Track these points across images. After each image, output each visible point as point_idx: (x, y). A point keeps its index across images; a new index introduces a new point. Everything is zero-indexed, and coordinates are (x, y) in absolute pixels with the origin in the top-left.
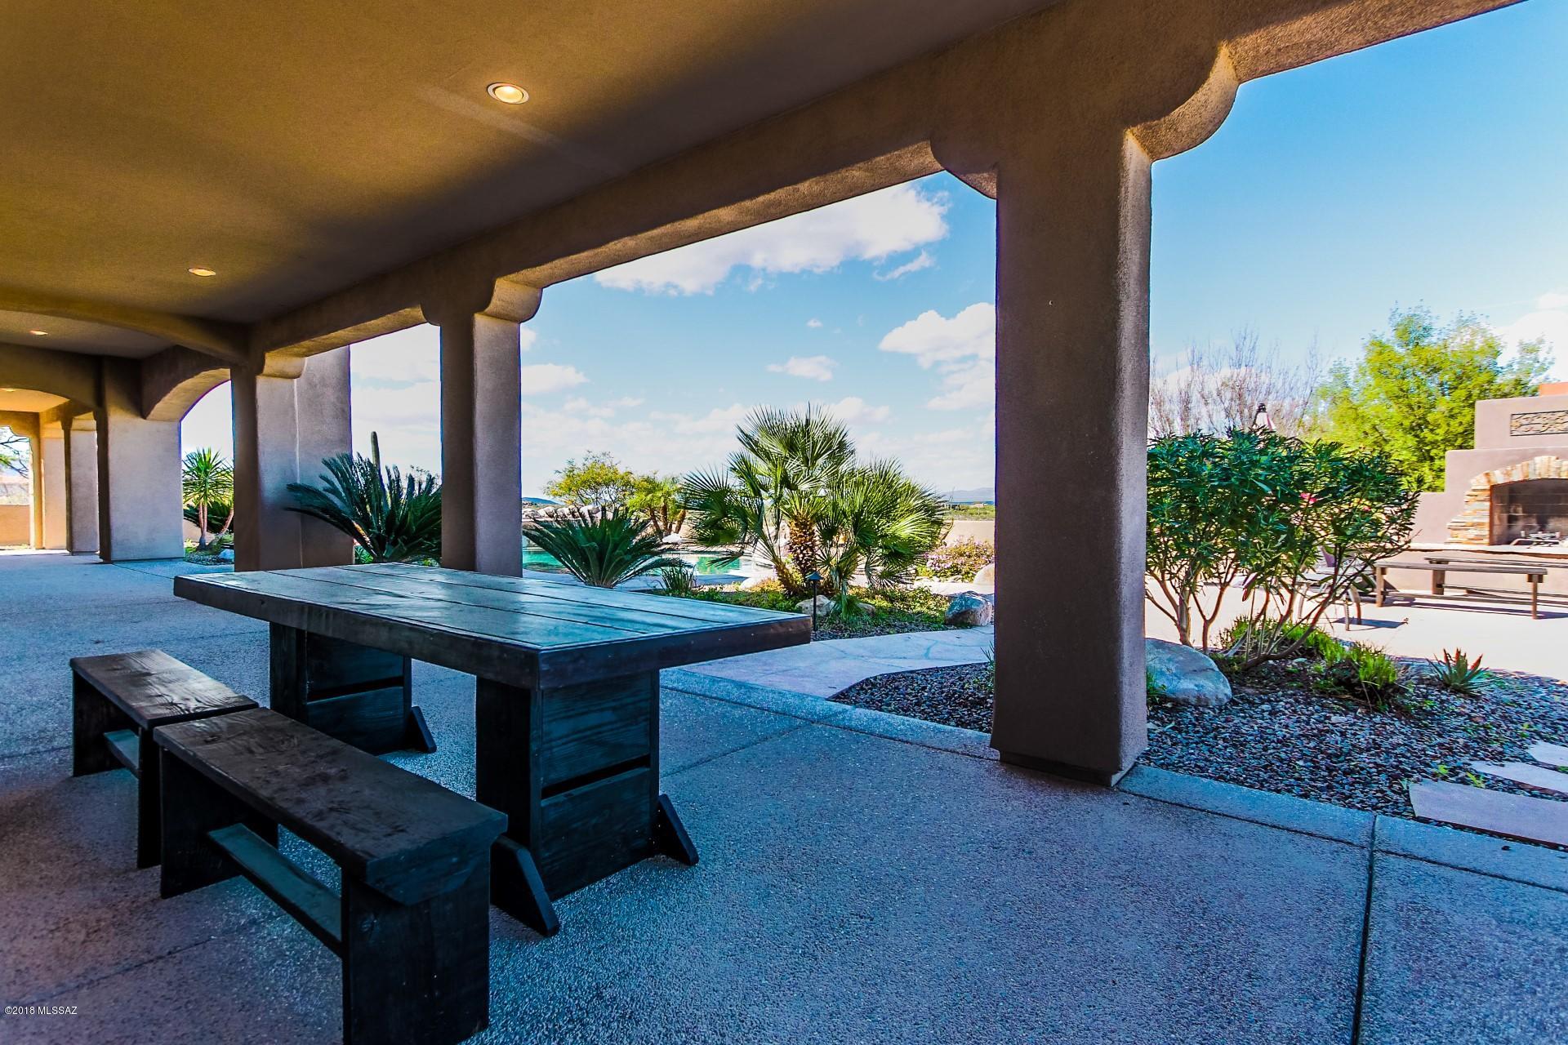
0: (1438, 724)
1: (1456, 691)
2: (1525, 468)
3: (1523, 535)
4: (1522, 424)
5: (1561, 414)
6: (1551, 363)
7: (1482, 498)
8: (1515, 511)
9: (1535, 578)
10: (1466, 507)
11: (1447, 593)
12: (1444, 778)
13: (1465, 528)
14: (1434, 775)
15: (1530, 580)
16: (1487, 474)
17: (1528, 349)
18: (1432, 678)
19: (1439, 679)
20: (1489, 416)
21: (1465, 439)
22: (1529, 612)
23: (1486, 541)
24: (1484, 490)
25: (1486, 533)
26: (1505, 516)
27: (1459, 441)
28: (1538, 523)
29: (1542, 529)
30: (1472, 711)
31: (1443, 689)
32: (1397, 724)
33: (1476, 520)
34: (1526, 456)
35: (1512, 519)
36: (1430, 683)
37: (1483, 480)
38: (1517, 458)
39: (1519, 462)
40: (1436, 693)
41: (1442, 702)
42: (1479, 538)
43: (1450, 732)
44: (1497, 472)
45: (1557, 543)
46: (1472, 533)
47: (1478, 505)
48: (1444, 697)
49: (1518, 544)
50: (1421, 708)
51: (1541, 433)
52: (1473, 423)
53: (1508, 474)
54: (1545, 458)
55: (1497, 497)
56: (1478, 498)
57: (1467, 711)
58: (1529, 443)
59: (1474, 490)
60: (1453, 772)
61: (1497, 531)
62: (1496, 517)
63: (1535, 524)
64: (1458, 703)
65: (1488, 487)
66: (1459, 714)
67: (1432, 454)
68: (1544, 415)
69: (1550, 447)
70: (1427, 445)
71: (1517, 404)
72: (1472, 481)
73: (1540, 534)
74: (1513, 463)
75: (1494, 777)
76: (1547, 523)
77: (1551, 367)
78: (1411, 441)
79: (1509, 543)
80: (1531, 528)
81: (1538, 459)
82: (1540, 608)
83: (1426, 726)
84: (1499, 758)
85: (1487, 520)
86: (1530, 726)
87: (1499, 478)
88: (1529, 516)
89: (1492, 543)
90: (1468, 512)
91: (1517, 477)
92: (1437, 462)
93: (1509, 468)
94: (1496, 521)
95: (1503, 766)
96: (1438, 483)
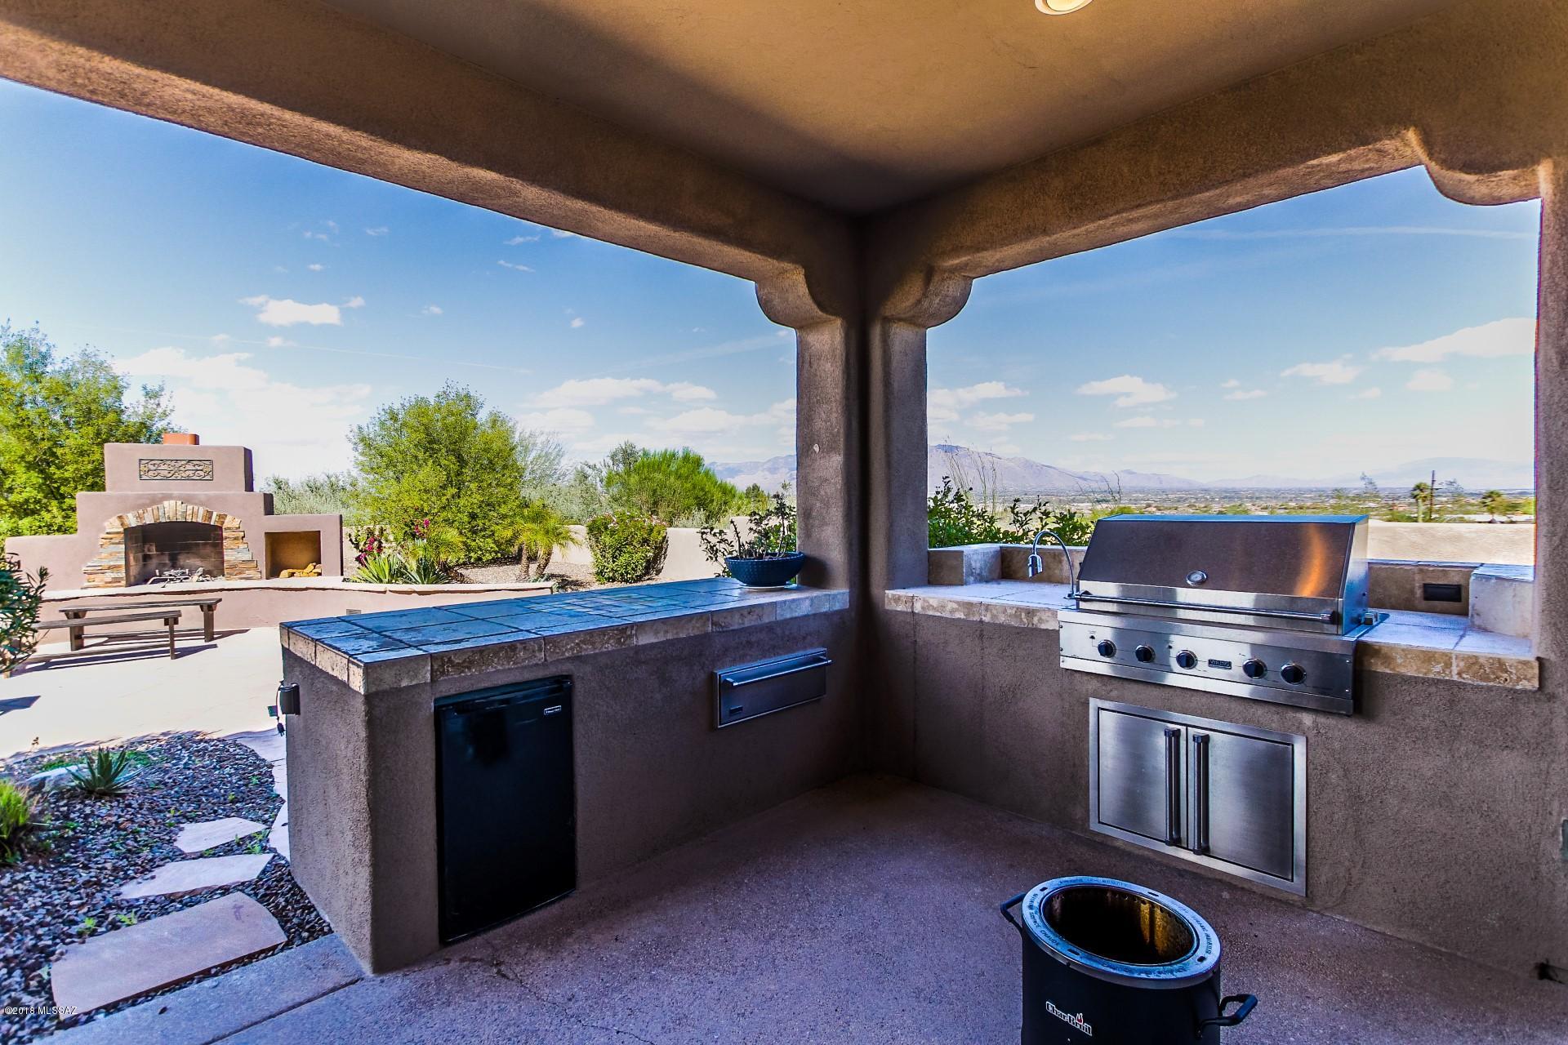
0: (83, 851)
1: (101, 796)
2: (155, 512)
3: (158, 574)
4: (147, 469)
5: (183, 462)
6: (172, 411)
7: (117, 541)
8: (149, 550)
9: (171, 621)
10: (101, 550)
11: (87, 642)
12: (93, 933)
13: (102, 571)
14: (80, 935)
15: (166, 623)
16: (120, 517)
17: (152, 395)
18: (73, 788)
19: (82, 788)
20: (118, 458)
21: (95, 480)
22: (167, 651)
23: (123, 583)
24: (118, 533)
25: (123, 574)
26: (140, 555)
27: (90, 480)
28: (170, 560)
29: (174, 567)
30: (120, 817)
31: (86, 798)
32: (33, 875)
33: (112, 563)
34: (156, 500)
35: (146, 558)
36: (72, 795)
37: (118, 523)
38: (148, 501)
39: (149, 506)
40: (78, 807)
41: (87, 817)
42: (117, 580)
43: (96, 856)
44: (130, 515)
45: (187, 578)
46: (109, 576)
47: (113, 548)
48: (88, 810)
49: (154, 582)
50: (62, 837)
51: (167, 478)
52: (103, 461)
53: (139, 517)
54: (172, 502)
55: (131, 539)
56: (113, 541)
57: (114, 819)
58: (156, 488)
59: (107, 533)
60: (101, 919)
61: (134, 571)
62: (131, 558)
63: (167, 562)
64: (105, 810)
65: (122, 530)
66: (106, 827)
67: (61, 492)
68: (168, 462)
69: (176, 493)
70: (56, 482)
71: (144, 449)
72: (106, 524)
73: (173, 572)
74: (144, 506)
75: (146, 898)
76: (176, 559)
77: (172, 414)
78: (35, 478)
79: (145, 581)
80: (165, 565)
81: (166, 503)
82: (178, 645)
83: (69, 860)
84: (147, 869)
85: (123, 563)
86: (177, 810)
87: (132, 521)
88: (162, 554)
89: (129, 585)
90: (103, 555)
91: (149, 519)
92: (68, 501)
93: (141, 511)
94: (132, 562)
95: (153, 877)
96: (68, 524)
